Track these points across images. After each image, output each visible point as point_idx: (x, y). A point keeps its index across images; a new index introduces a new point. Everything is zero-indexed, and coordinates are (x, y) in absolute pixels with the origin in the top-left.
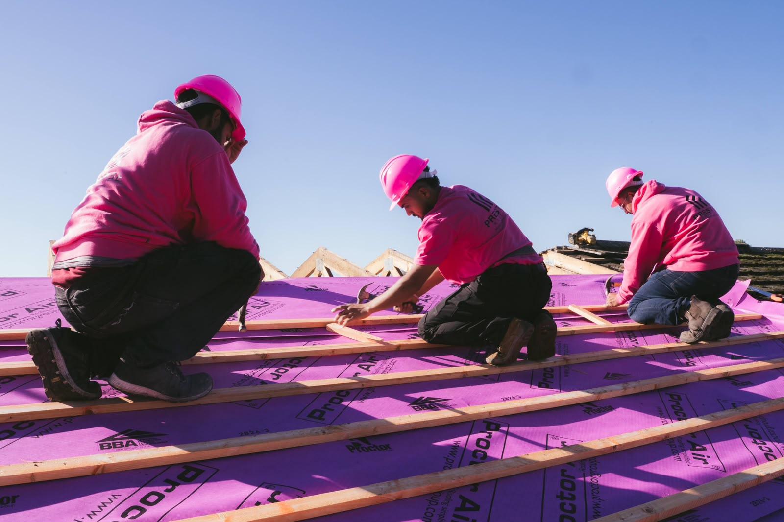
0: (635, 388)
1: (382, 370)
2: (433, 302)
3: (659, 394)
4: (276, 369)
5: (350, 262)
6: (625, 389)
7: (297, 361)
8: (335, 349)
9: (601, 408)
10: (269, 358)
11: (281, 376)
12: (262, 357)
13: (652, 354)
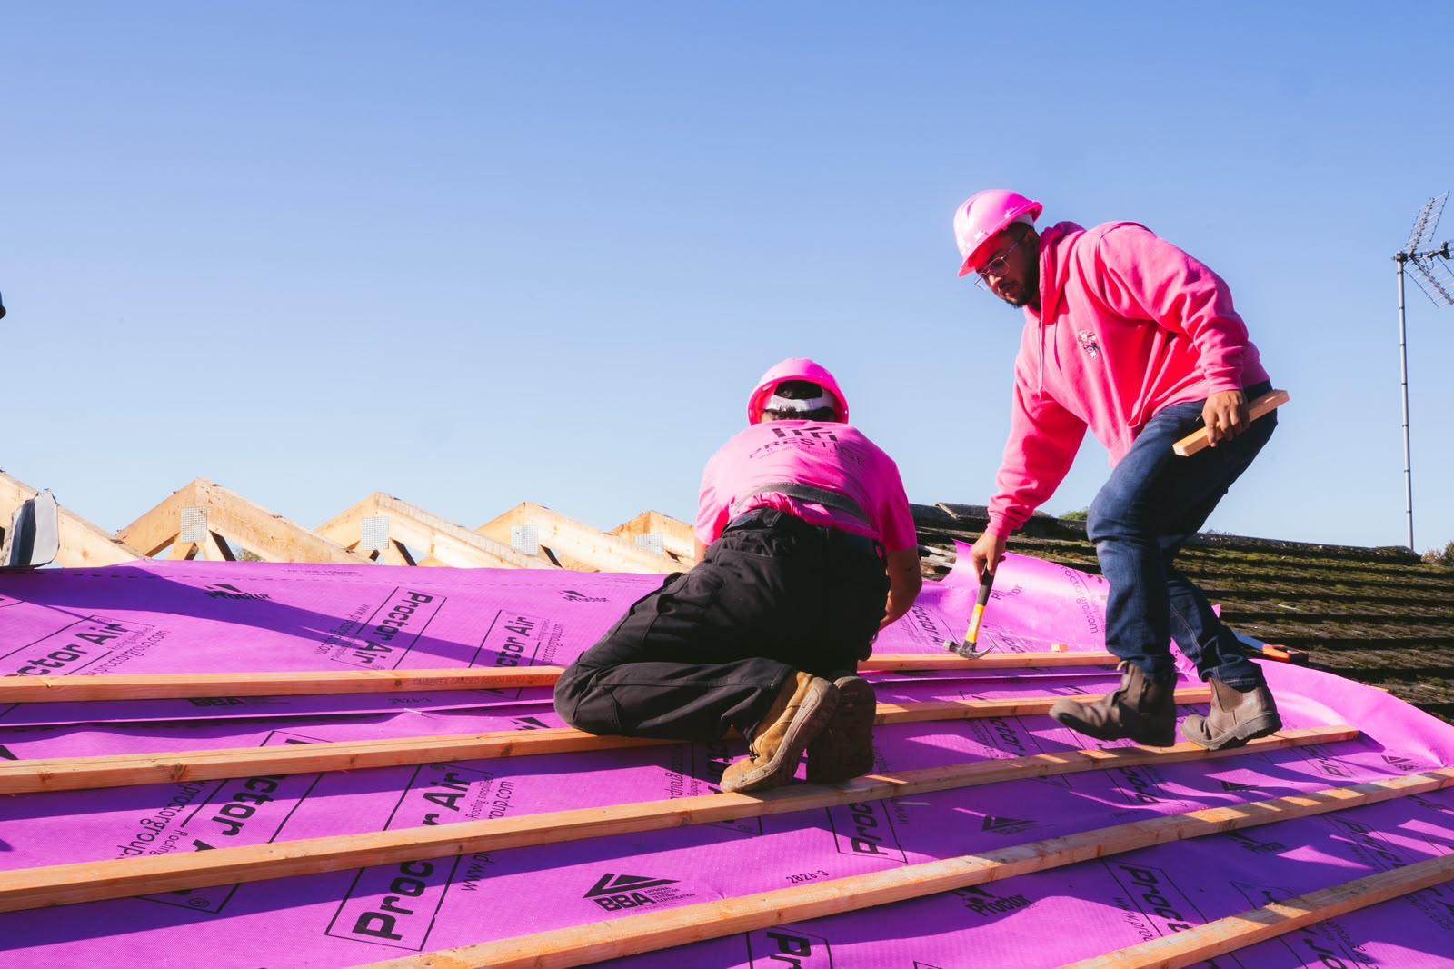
0: (1060, 852)
1: (488, 808)
2: (541, 635)
3: (1108, 869)
4: (222, 805)
5: (295, 524)
6: (1042, 855)
7: (266, 786)
8: (357, 755)
9: (1004, 900)
10: (188, 779)
11: (241, 825)
12: (173, 777)
13: (1061, 775)
